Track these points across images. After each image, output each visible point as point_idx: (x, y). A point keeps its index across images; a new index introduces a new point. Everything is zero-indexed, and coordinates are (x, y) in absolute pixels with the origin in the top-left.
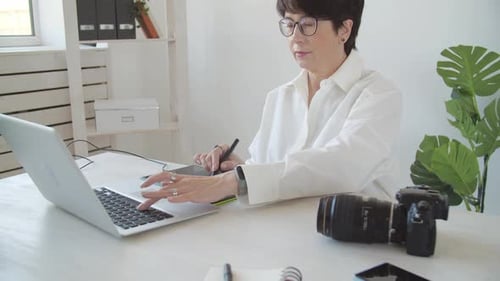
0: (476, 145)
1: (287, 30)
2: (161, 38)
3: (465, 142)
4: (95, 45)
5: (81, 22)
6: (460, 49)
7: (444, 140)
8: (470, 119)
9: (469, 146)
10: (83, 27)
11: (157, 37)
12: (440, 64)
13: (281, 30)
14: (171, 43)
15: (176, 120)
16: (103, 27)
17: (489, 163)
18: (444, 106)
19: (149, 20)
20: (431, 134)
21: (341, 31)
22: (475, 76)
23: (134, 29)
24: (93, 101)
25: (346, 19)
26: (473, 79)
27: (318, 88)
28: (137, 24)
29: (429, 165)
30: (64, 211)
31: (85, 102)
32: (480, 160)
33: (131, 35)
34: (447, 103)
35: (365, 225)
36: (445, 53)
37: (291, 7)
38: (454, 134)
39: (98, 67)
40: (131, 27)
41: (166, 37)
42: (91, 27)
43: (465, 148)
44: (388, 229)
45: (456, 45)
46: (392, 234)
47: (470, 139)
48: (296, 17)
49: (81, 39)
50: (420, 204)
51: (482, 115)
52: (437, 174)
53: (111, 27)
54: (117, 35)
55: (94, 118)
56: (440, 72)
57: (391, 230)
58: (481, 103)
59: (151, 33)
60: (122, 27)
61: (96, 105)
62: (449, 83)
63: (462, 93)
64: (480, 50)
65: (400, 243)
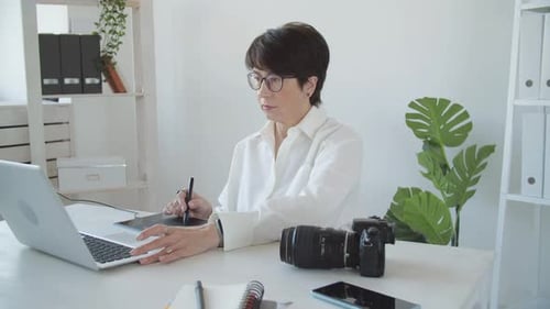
0: (448, 195)
1: (256, 83)
2: (129, 94)
3: (437, 193)
4: (57, 100)
5: (44, 76)
6: (426, 101)
7: (417, 191)
8: (440, 171)
9: (440, 197)
10: (46, 81)
11: (125, 92)
12: (408, 116)
13: (249, 82)
14: (139, 98)
15: (144, 178)
16: (67, 81)
17: (461, 213)
18: (416, 158)
19: (117, 75)
20: (404, 186)
21: (305, 87)
22: (442, 127)
23: (100, 84)
24: (55, 159)
25: (310, 76)
26: (440, 130)
27: (285, 136)
28: (103, 78)
29: (402, 216)
30: (40, 251)
31: (48, 160)
32: (452, 210)
33: (97, 89)
34: (419, 155)
35: (323, 251)
36: (412, 105)
37: (258, 63)
38: (427, 186)
39: (61, 123)
40: (97, 81)
41: (134, 90)
42: (55, 81)
43: (436, 198)
44: (343, 254)
45: (422, 97)
46: (347, 258)
47: (442, 191)
48: (264, 74)
49: (43, 93)
50: (370, 230)
51: (451, 166)
52: (409, 224)
53: (76, 81)
54: (82, 89)
55: (57, 177)
56: (409, 124)
57: (347, 255)
58: (450, 154)
59: (118, 88)
60: (88, 81)
61: (59, 163)
62: (419, 135)
63: (432, 144)
64: (444, 102)
65: (355, 267)
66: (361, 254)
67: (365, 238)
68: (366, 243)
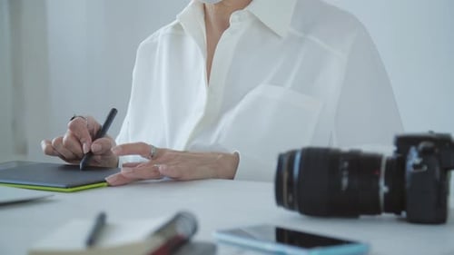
35: (345, 182)
44: (378, 188)
46: (386, 195)
50: (422, 145)
57: (384, 189)
65: (398, 213)
66: (408, 185)
67: (414, 158)
68: (415, 166)
